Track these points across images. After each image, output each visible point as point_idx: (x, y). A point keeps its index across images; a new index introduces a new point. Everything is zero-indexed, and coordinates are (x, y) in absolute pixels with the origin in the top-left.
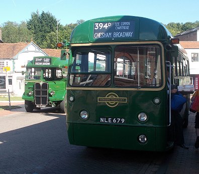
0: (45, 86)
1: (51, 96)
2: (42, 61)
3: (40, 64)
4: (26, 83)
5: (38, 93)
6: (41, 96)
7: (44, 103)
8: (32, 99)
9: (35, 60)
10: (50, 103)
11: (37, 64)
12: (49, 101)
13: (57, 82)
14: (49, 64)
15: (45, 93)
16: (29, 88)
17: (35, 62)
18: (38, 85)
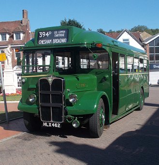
0: (58, 84)
1: (70, 104)
2: (52, 37)
3: (49, 42)
4: (24, 81)
5: (45, 98)
6: (51, 104)
7: (57, 118)
8: (34, 109)
9: (39, 35)
10: (69, 119)
11: (42, 42)
12: (66, 114)
13: (82, 77)
14: (64, 41)
15: (58, 98)
16: (29, 89)
17: (39, 39)
18: (44, 82)
